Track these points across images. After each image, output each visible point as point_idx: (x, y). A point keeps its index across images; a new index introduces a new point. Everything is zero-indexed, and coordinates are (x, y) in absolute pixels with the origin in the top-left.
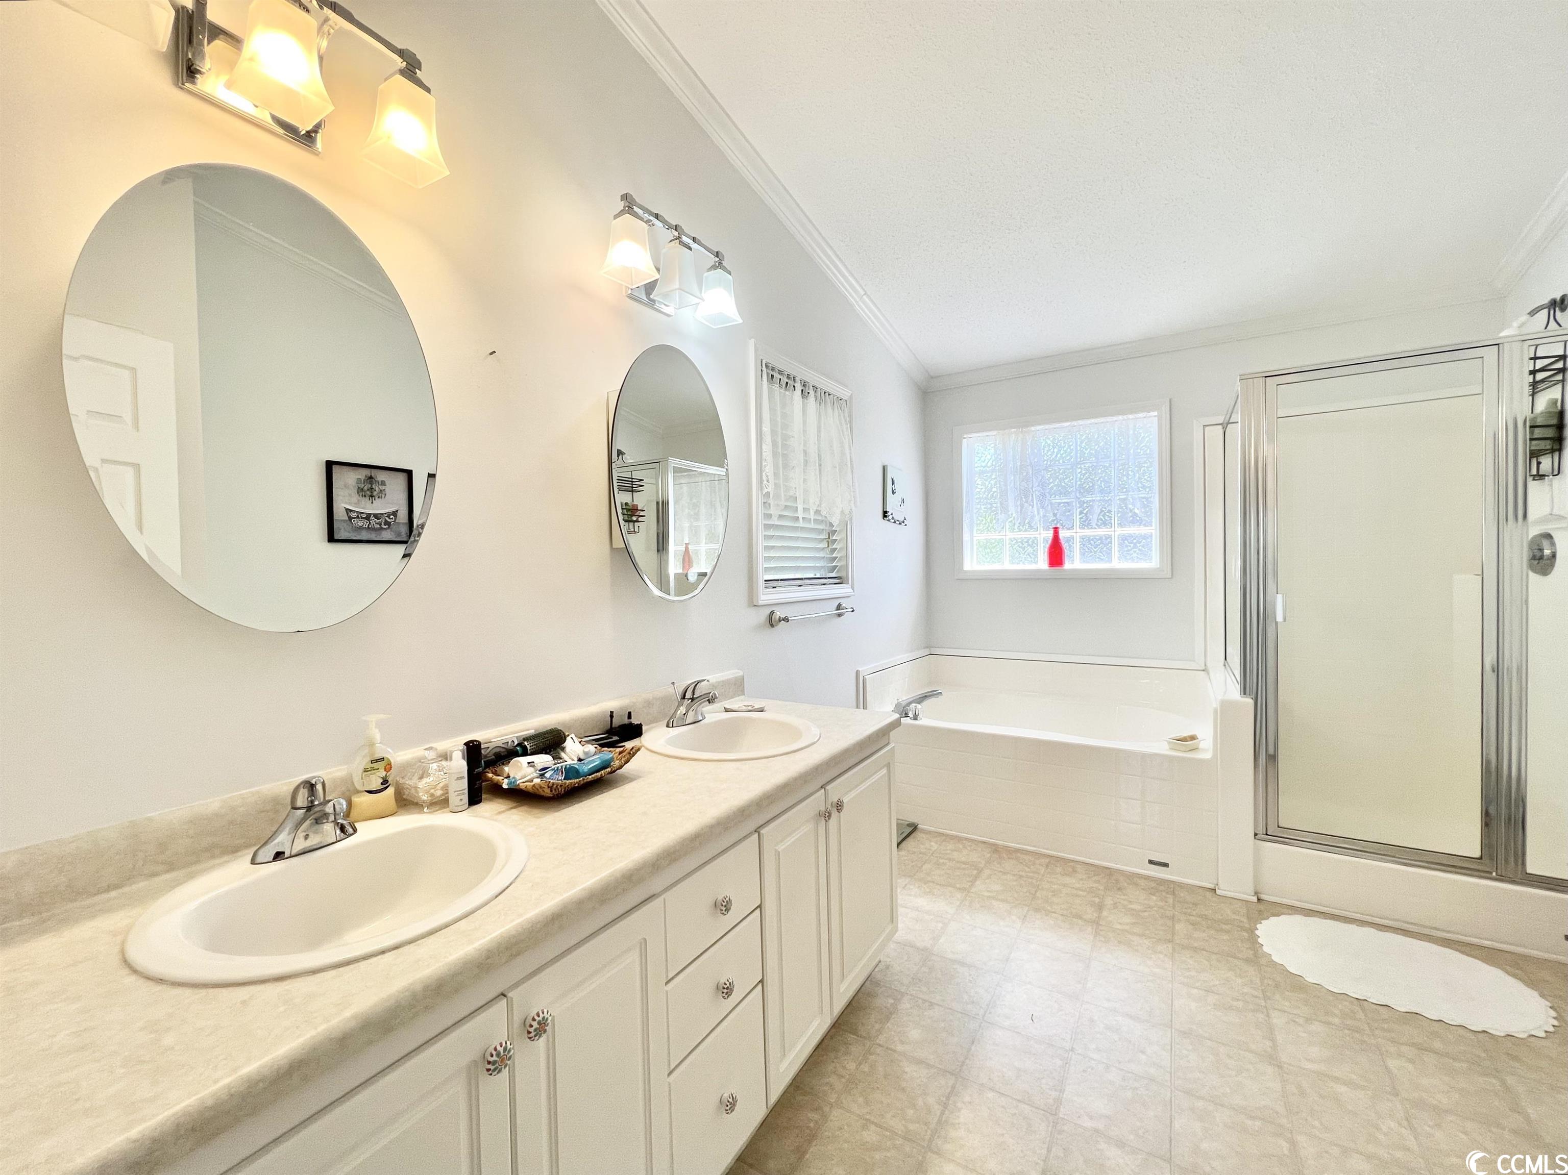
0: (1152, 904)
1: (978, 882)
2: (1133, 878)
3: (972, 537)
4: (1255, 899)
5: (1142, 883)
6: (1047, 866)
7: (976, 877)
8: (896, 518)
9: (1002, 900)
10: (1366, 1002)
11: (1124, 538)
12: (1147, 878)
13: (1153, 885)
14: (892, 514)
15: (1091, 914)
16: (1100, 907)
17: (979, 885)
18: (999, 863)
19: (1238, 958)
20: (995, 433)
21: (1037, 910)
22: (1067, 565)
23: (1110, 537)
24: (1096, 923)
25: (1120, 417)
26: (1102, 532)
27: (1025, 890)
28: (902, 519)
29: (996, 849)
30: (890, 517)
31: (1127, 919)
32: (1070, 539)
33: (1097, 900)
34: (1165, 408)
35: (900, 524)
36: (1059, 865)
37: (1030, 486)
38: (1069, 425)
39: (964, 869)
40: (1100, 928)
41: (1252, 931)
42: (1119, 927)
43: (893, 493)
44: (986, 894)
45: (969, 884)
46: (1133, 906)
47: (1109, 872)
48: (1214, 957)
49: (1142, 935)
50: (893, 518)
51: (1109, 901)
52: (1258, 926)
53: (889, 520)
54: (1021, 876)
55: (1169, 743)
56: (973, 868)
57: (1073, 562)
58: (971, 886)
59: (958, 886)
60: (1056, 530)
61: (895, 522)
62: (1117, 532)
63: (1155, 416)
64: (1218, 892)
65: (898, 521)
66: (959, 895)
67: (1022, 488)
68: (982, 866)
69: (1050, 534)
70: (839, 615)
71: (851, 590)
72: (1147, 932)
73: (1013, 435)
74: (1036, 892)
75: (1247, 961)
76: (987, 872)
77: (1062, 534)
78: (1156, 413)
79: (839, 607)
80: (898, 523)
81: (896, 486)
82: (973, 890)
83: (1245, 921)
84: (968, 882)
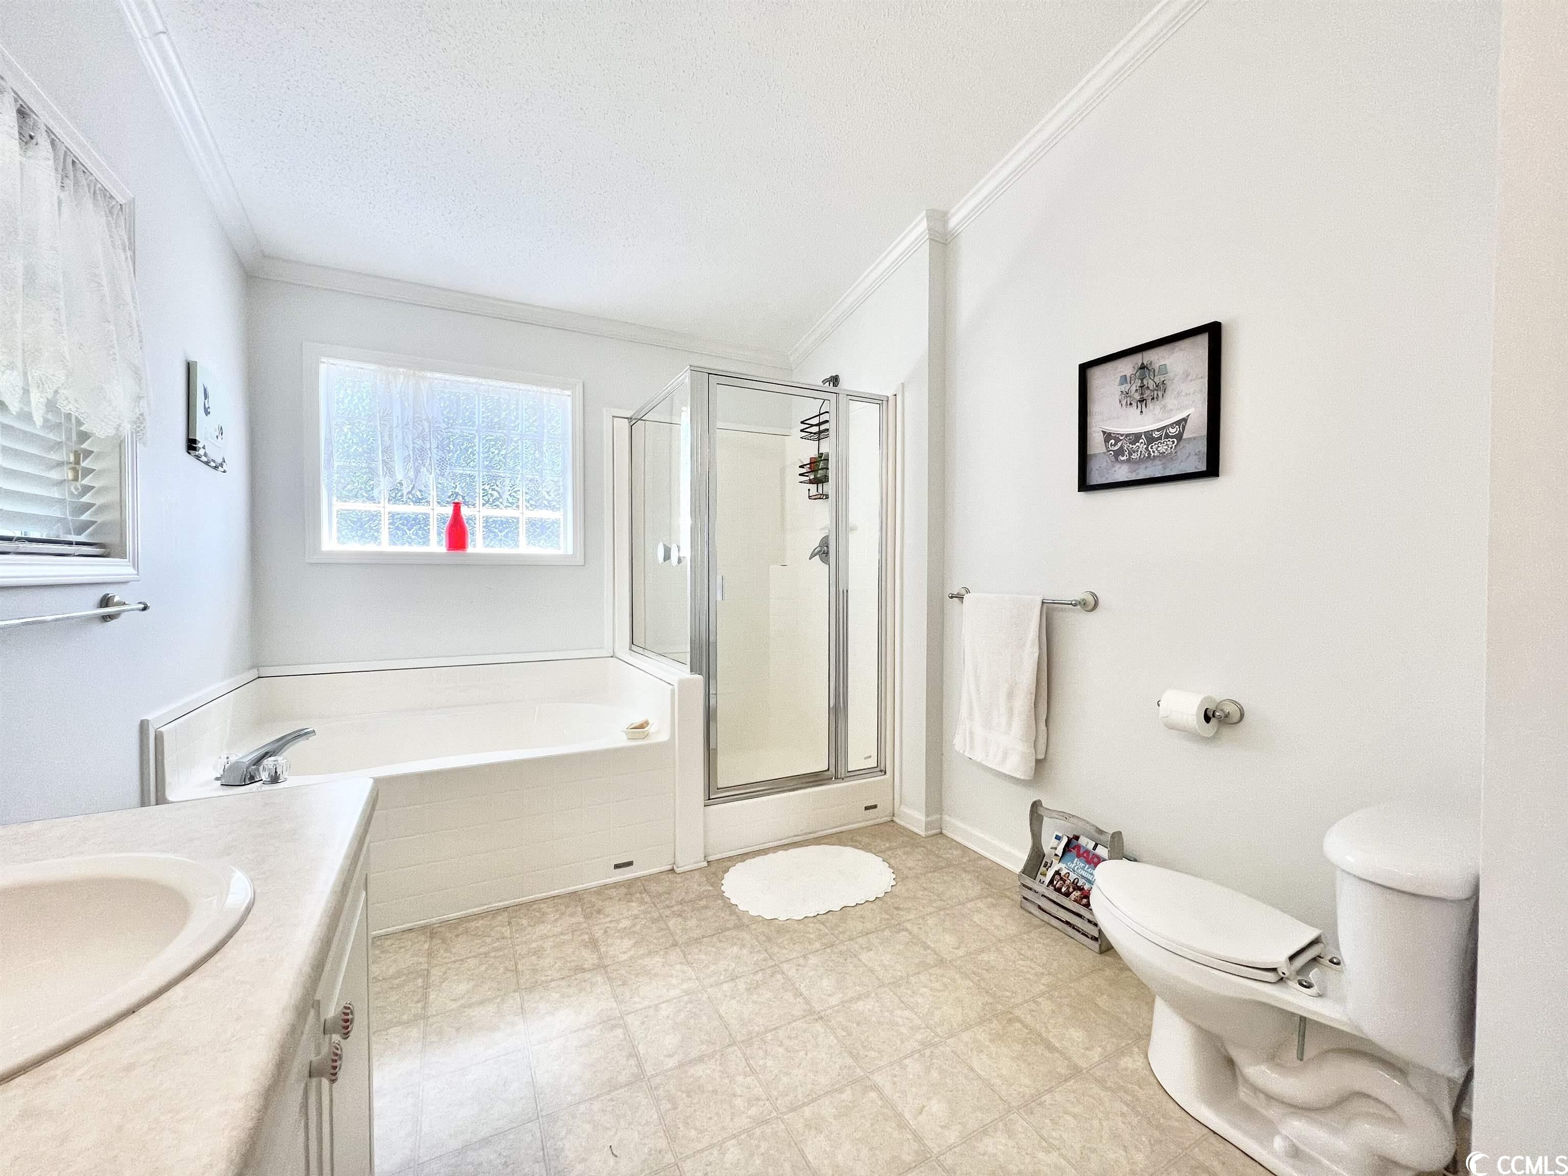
0: (636, 912)
1: (432, 996)
2: (601, 891)
3: (330, 505)
4: (705, 864)
5: (613, 892)
6: (509, 923)
7: (426, 987)
8: (212, 455)
9: (482, 1003)
10: (818, 916)
11: (532, 523)
12: (616, 885)
13: (623, 890)
14: (204, 448)
15: (589, 958)
16: (593, 944)
17: (438, 999)
18: (446, 950)
19: (729, 929)
20: (373, 367)
21: (531, 989)
22: (470, 549)
23: (518, 519)
24: (601, 967)
25: (534, 388)
26: (510, 513)
27: (502, 970)
28: (219, 461)
29: (430, 931)
30: (201, 452)
31: (628, 943)
32: (472, 519)
33: (586, 937)
34: (579, 389)
35: (216, 468)
36: (521, 916)
37: (428, 446)
38: (476, 383)
39: (399, 986)
40: (609, 969)
41: (721, 895)
42: (625, 957)
43: (207, 412)
44: (454, 1005)
45: (419, 1005)
46: (621, 926)
47: (575, 897)
48: (715, 939)
49: (650, 953)
50: (205, 455)
51: (599, 933)
52: (723, 888)
53: (198, 457)
54: (486, 954)
55: (627, 733)
56: (412, 976)
57: (477, 545)
58: (424, 1008)
59: (405, 1017)
60: (457, 507)
61: (207, 463)
62: (523, 514)
63: (569, 396)
64: (678, 870)
65: (214, 461)
66: (414, 1033)
67: (417, 446)
68: (425, 966)
69: (449, 510)
70: (106, 618)
71: (131, 570)
72: (652, 947)
73: (402, 377)
74: (516, 964)
75: (736, 927)
76: (436, 973)
77: (465, 511)
78: (569, 393)
79: (105, 602)
80: (213, 464)
81: (211, 403)
82: (432, 1010)
83: (711, 888)
84: (418, 1002)
